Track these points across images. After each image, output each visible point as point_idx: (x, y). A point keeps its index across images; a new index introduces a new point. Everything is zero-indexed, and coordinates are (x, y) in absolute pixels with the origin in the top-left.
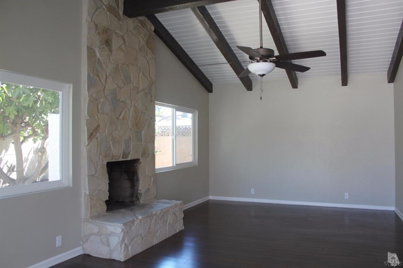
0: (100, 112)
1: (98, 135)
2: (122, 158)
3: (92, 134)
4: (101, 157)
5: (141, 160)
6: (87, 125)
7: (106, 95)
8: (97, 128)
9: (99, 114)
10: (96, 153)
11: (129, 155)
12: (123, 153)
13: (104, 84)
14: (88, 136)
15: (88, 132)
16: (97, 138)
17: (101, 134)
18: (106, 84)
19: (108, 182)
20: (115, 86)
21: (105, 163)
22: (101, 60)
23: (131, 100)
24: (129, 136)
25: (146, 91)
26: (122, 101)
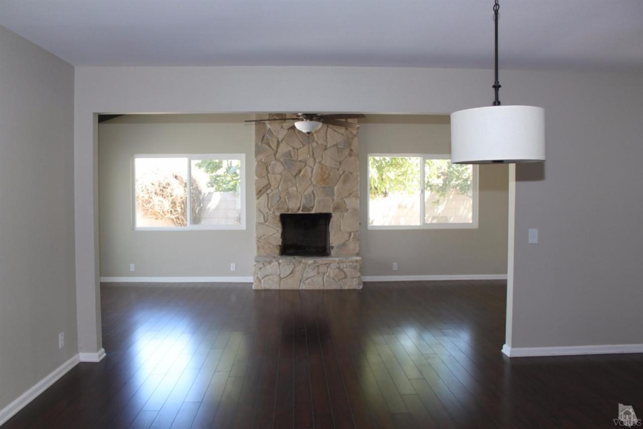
0: (271, 172)
1: (269, 191)
2: (302, 211)
3: (261, 191)
4: (272, 209)
5: (333, 215)
6: (255, 184)
7: (277, 157)
8: (268, 186)
9: (269, 175)
10: (266, 206)
11: (312, 209)
12: (303, 207)
13: (275, 149)
14: (256, 192)
15: (256, 189)
16: (268, 195)
17: (272, 191)
18: (277, 148)
19: (280, 231)
20: (290, 148)
21: (278, 214)
22: (272, 130)
23: (314, 158)
24: (313, 191)
25: (340, 147)
26: (300, 161)
